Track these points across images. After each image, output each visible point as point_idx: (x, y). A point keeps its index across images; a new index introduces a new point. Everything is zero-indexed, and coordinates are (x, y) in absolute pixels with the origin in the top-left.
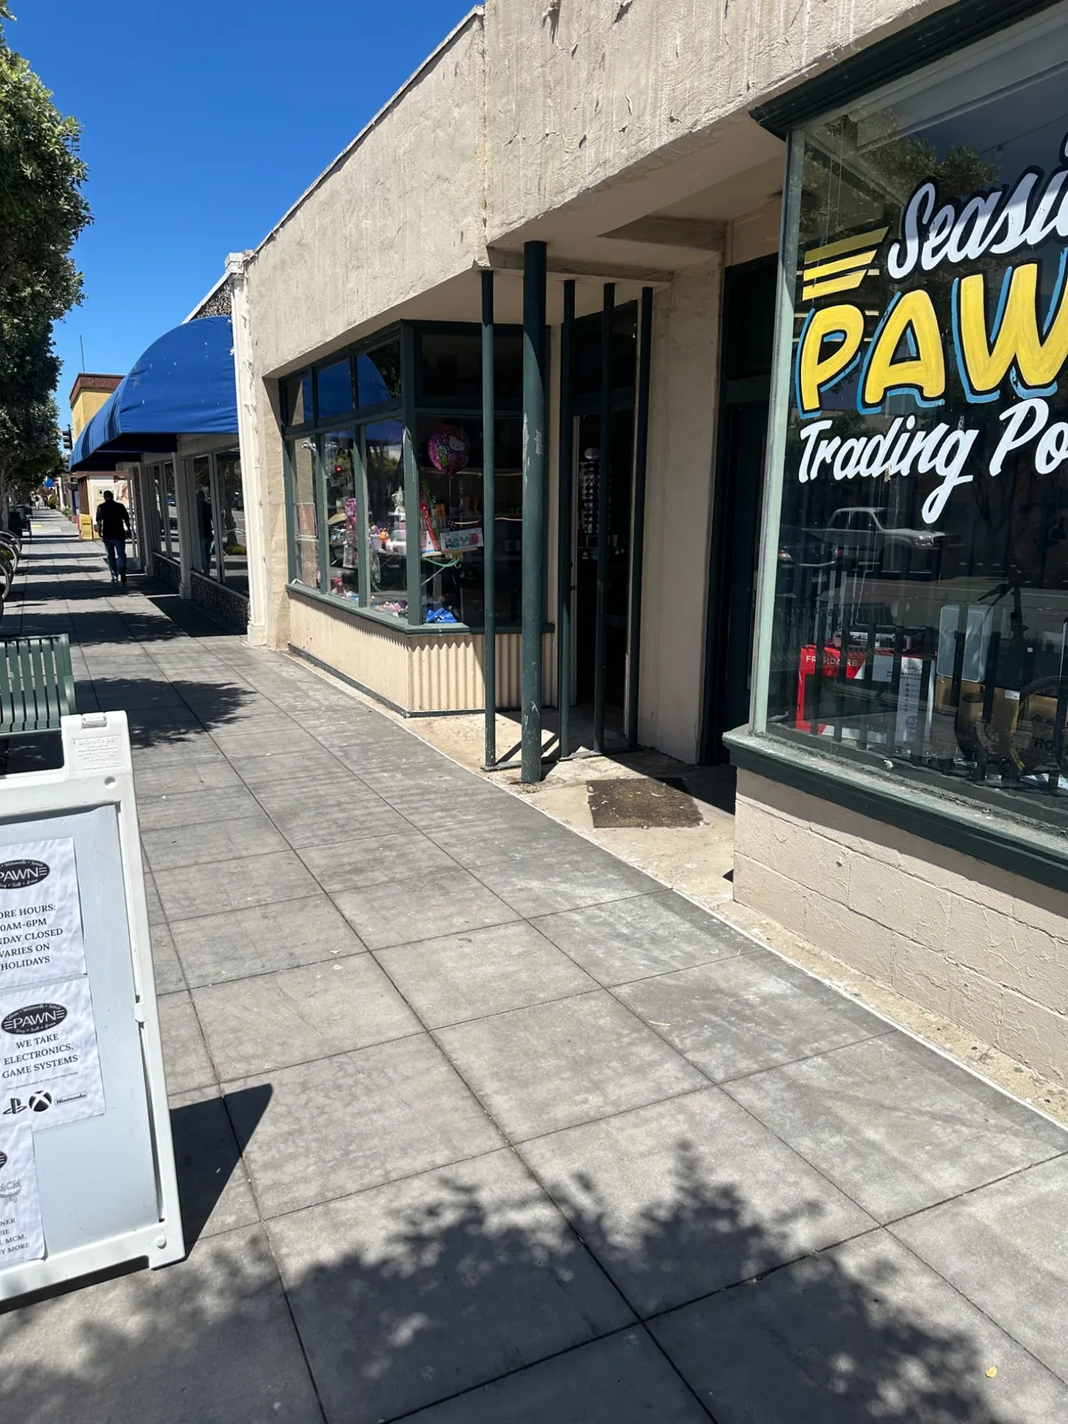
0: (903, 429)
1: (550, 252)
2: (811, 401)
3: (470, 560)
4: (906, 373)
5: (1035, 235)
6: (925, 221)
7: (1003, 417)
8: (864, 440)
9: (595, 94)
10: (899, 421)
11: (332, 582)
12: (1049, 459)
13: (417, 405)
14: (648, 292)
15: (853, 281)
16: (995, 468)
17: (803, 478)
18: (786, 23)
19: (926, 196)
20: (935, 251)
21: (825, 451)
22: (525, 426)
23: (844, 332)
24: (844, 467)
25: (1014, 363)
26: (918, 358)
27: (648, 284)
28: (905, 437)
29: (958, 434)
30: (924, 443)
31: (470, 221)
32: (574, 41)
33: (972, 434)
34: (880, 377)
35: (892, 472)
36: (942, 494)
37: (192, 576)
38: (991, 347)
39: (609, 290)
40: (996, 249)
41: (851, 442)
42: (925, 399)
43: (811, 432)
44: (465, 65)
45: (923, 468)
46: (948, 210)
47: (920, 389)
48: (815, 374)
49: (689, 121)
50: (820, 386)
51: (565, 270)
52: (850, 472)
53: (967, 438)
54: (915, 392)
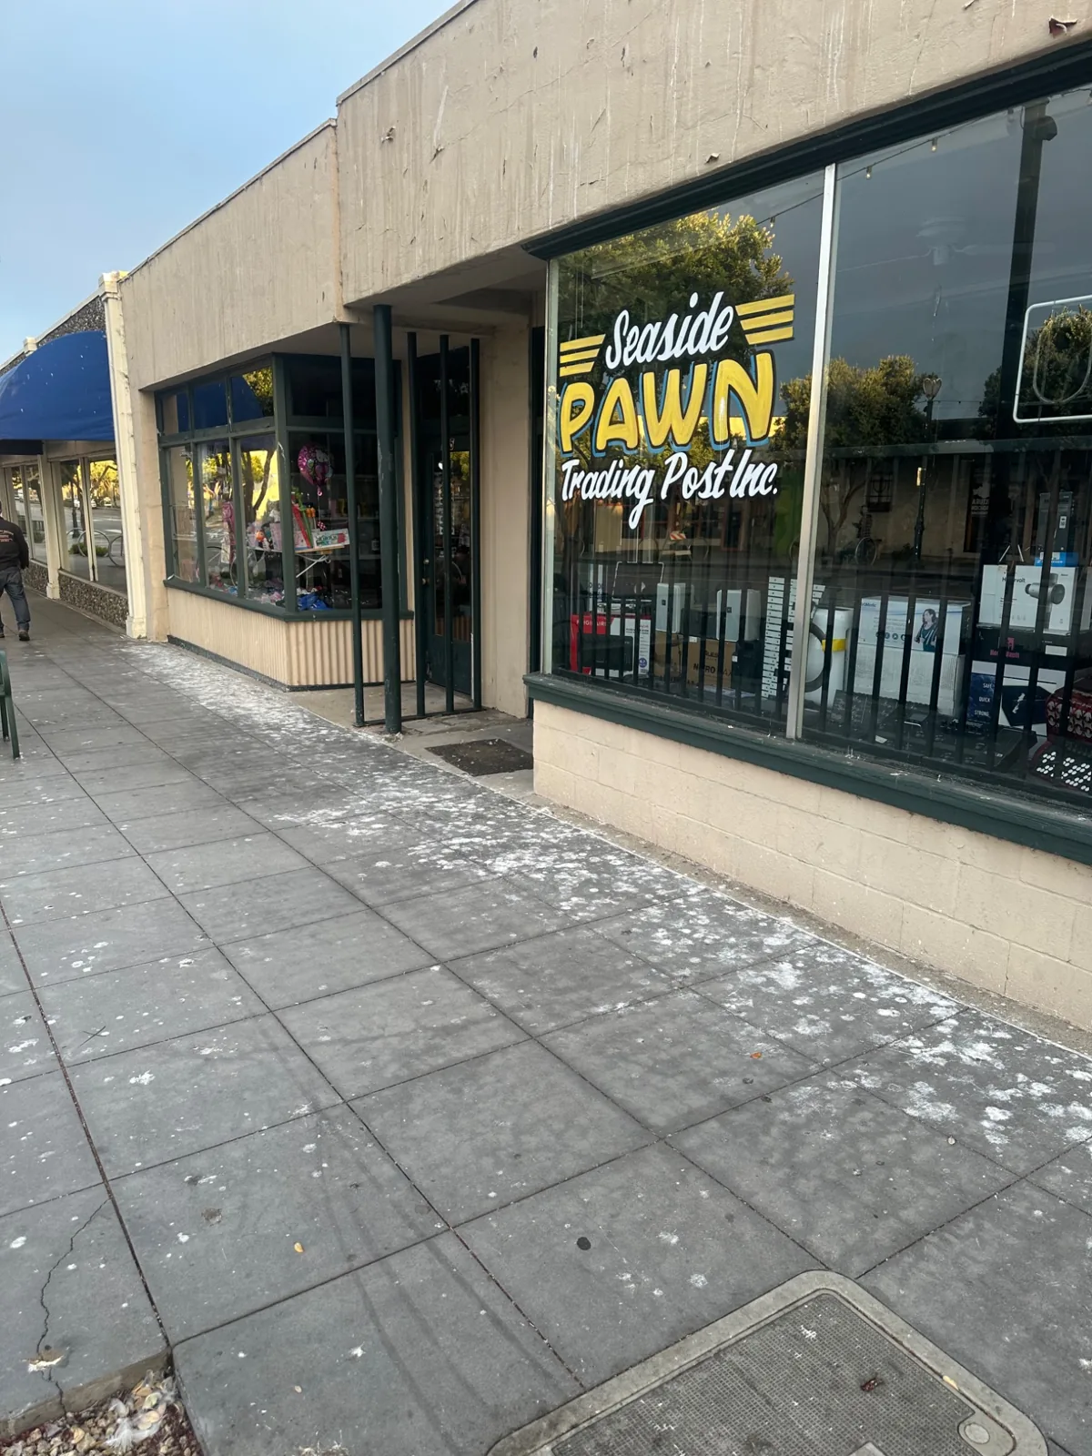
0: (617, 468)
1: (393, 312)
2: (567, 447)
3: (339, 558)
4: (616, 432)
5: (678, 353)
6: (624, 334)
7: (667, 462)
8: (597, 474)
9: (421, 208)
10: (615, 462)
11: (211, 577)
12: (689, 490)
13: (288, 424)
14: (475, 342)
15: (587, 368)
16: (664, 495)
17: (565, 498)
18: (539, 193)
19: (624, 317)
20: (630, 354)
21: (576, 480)
22: (379, 449)
23: (583, 401)
24: (587, 491)
25: (671, 430)
26: (623, 422)
27: (476, 337)
28: (618, 472)
29: (645, 472)
30: (628, 477)
31: (331, 285)
32: (405, 165)
33: (652, 472)
34: (604, 434)
35: (612, 496)
36: (638, 509)
37: (60, 576)
38: (659, 419)
39: (444, 339)
40: (661, 358)
41: (590, 475)
42: (628, 449)
43: (568, 466)
44: (322, 161)
45: (628, 493)
46: (635, 329)
47: (625, 442)
48: (570, 427)
49: (484, 244)
50: (572, 436)
51: (407, 325)
52: (591, 495)
53: (650, 475)
54: (623, 444)
